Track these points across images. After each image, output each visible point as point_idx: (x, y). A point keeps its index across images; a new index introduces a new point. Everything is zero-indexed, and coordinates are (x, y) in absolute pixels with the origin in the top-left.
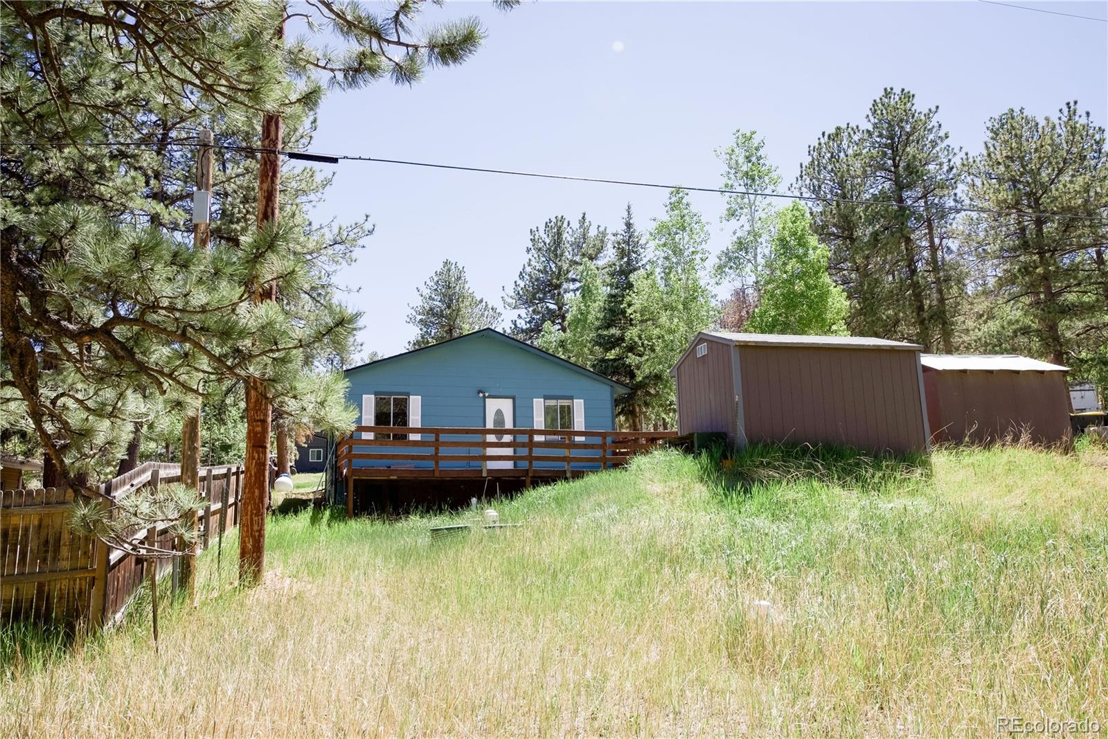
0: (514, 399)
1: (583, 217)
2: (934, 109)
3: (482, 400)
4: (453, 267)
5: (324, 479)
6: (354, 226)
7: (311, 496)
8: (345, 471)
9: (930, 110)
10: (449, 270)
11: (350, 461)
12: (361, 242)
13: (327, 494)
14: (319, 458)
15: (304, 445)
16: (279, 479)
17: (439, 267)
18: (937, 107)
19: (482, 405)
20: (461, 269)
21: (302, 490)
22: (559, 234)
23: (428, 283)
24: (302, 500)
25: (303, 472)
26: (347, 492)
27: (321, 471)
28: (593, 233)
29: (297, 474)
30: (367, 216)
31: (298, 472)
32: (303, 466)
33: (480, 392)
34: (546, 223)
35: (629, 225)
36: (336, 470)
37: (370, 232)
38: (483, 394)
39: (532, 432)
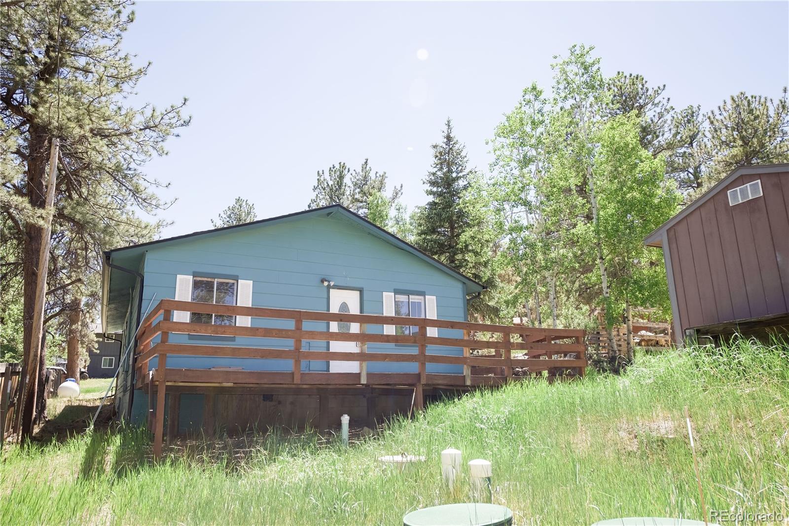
0: (361, 291)
1: (366, 162)
2: (662, 87)
3: (325, 290)
4: (244, 204)
5: (114, 385)
6: (169, 109)
7: (98, 403)
8: (151, 373)
9: (659, 88)
10: (240, 206)
11: (163, 357)
12: (175, 131)
13: (117, 402)
14: (110, 365)
15: (95, 351)
16: (64, 384)
17: (232, 203)
18: (664, 86)
19: (326, 296)
20: (251, 205)
21: (89, 396)
22: (341, 177)
23: (222, 215)
24: (86, 407)
25: (94, 377)
26: (154, 406)
27: (112, 376)
28: (372, 175)
29: (89, 380)
30: (185, 100)
31: (90, 378)
32: (94, 372)
33: (322, 281)
34: (330, 168)
35: (449, 138)
36: (135, 371)
37: (186, 123)
38: (326, 284)
39: (424, 323)
